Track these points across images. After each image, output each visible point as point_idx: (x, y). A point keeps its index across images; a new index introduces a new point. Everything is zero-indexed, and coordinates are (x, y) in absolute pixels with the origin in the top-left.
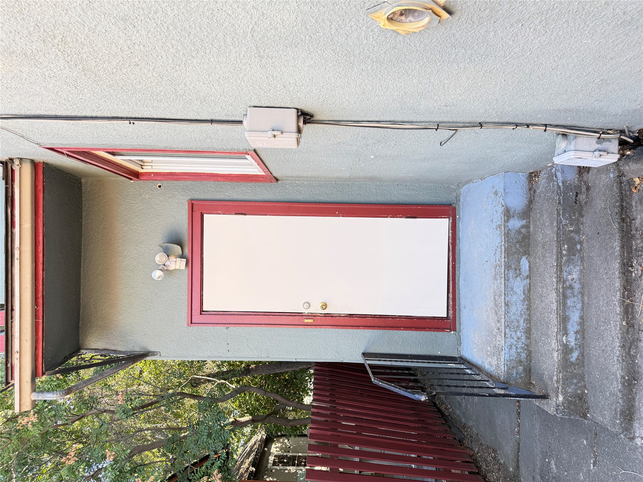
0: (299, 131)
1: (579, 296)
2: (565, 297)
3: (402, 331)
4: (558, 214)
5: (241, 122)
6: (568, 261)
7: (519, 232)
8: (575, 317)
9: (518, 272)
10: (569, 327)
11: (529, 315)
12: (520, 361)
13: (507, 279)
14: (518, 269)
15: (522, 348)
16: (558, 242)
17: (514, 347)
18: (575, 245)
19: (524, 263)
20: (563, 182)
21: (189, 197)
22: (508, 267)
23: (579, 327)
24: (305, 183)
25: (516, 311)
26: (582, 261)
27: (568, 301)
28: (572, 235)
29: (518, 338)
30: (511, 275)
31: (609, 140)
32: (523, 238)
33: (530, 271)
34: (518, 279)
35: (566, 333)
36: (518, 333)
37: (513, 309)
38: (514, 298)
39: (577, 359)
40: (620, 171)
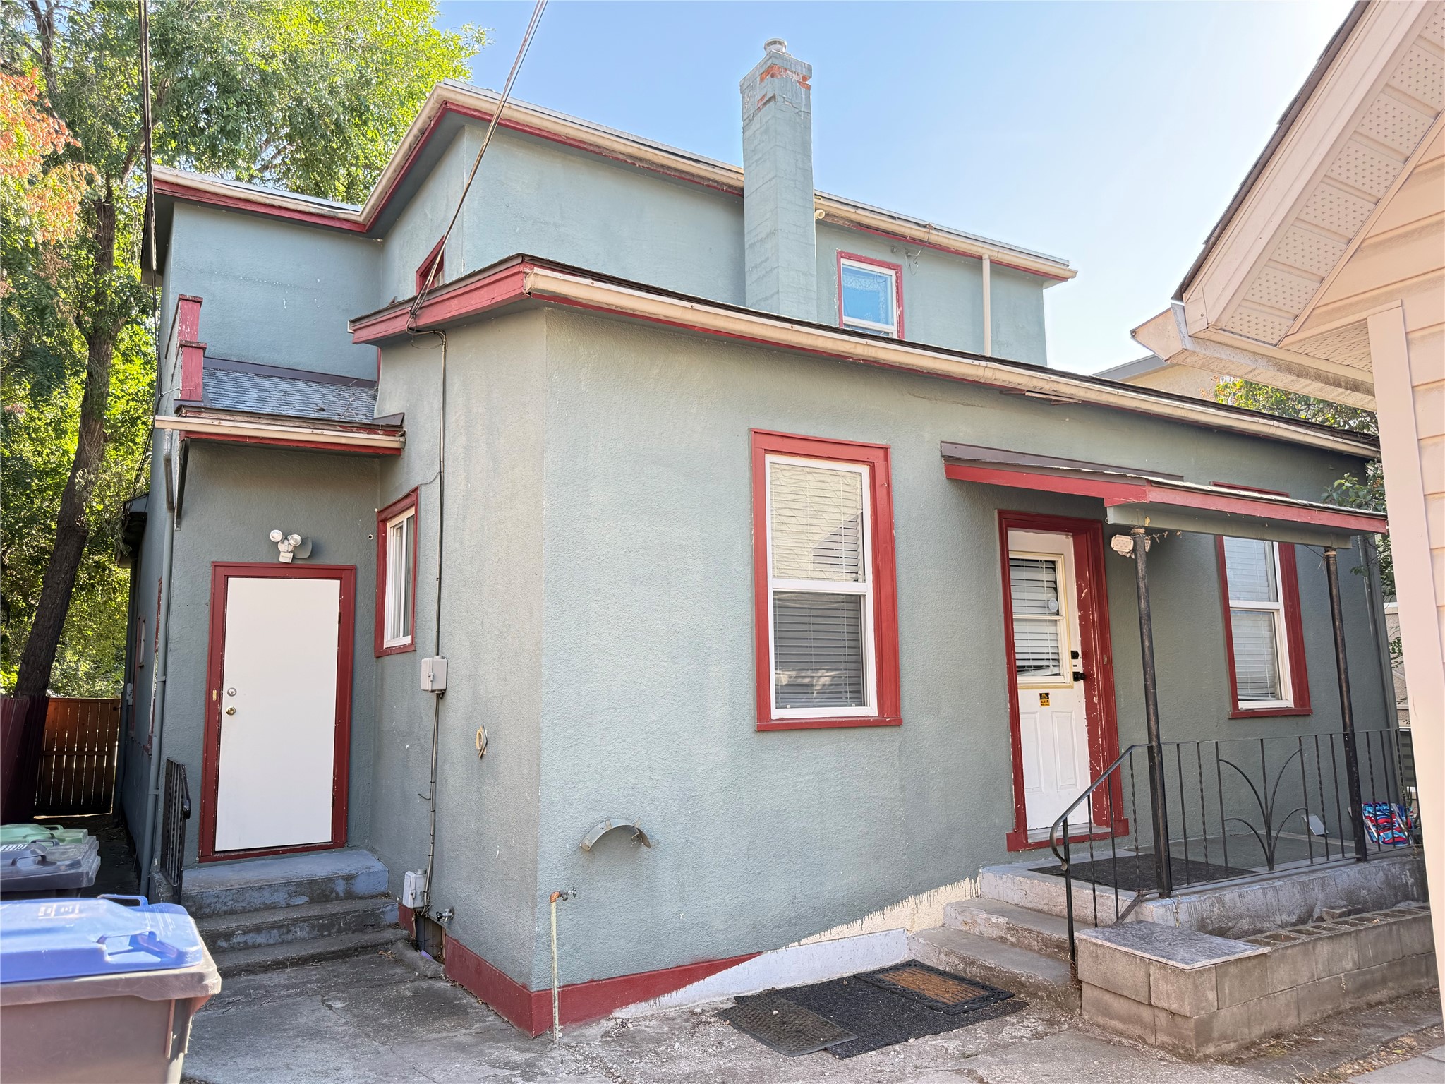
0: (432, 691)
1: (280, 940)
2: (279, 927)
3: (199, 802)
4: (355, 912)
5: (438, 654)
6: (313, 925)
7: (332, 891)
8: (261, 939)
9: (294, 894)
10: (251, 935)
11: (249, 911)
12: (201, 908)
13: (286, 885)
14: (297, 894)
15: (215, 908)
16: (331, 915)
17: (216, 900)
18: (327, 930)
19: (303, 900)
20: (383, 912)
21: (359, 566)
22: (298, 884)
23: (250, 944)
24: (373, 686)
25: (255, 898)
26: (312, 938)
27: (275, 931)
28: (337, 926)
29: (225, 903)
30: (291, 888)
31: (423, 900)
32: (326, 895)
33: (294, 906)
34: (287, 896)
35: (245, 933)
36: (231, 902)
37: (256, 894)
38: (266, 894)
39: (219, 946)
40: (395, 941)
